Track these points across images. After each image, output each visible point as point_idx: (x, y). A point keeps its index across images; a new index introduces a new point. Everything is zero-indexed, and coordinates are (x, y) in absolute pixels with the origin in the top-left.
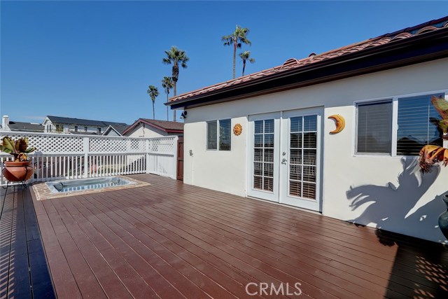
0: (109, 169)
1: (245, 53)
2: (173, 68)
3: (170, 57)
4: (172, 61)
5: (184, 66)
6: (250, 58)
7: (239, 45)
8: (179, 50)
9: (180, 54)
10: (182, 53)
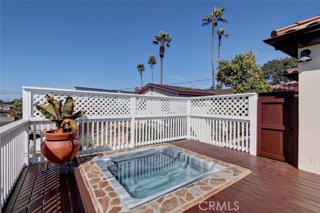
0: (125, 128)
1: (221, 30)
2: (161, 47)
3: (158, 40)
4: (159, 43)
5: (168, 45)
6: (225, 34)
7: (216, 24)
8: (165, 33)
9: (166, 36)
10: (168, 35)
